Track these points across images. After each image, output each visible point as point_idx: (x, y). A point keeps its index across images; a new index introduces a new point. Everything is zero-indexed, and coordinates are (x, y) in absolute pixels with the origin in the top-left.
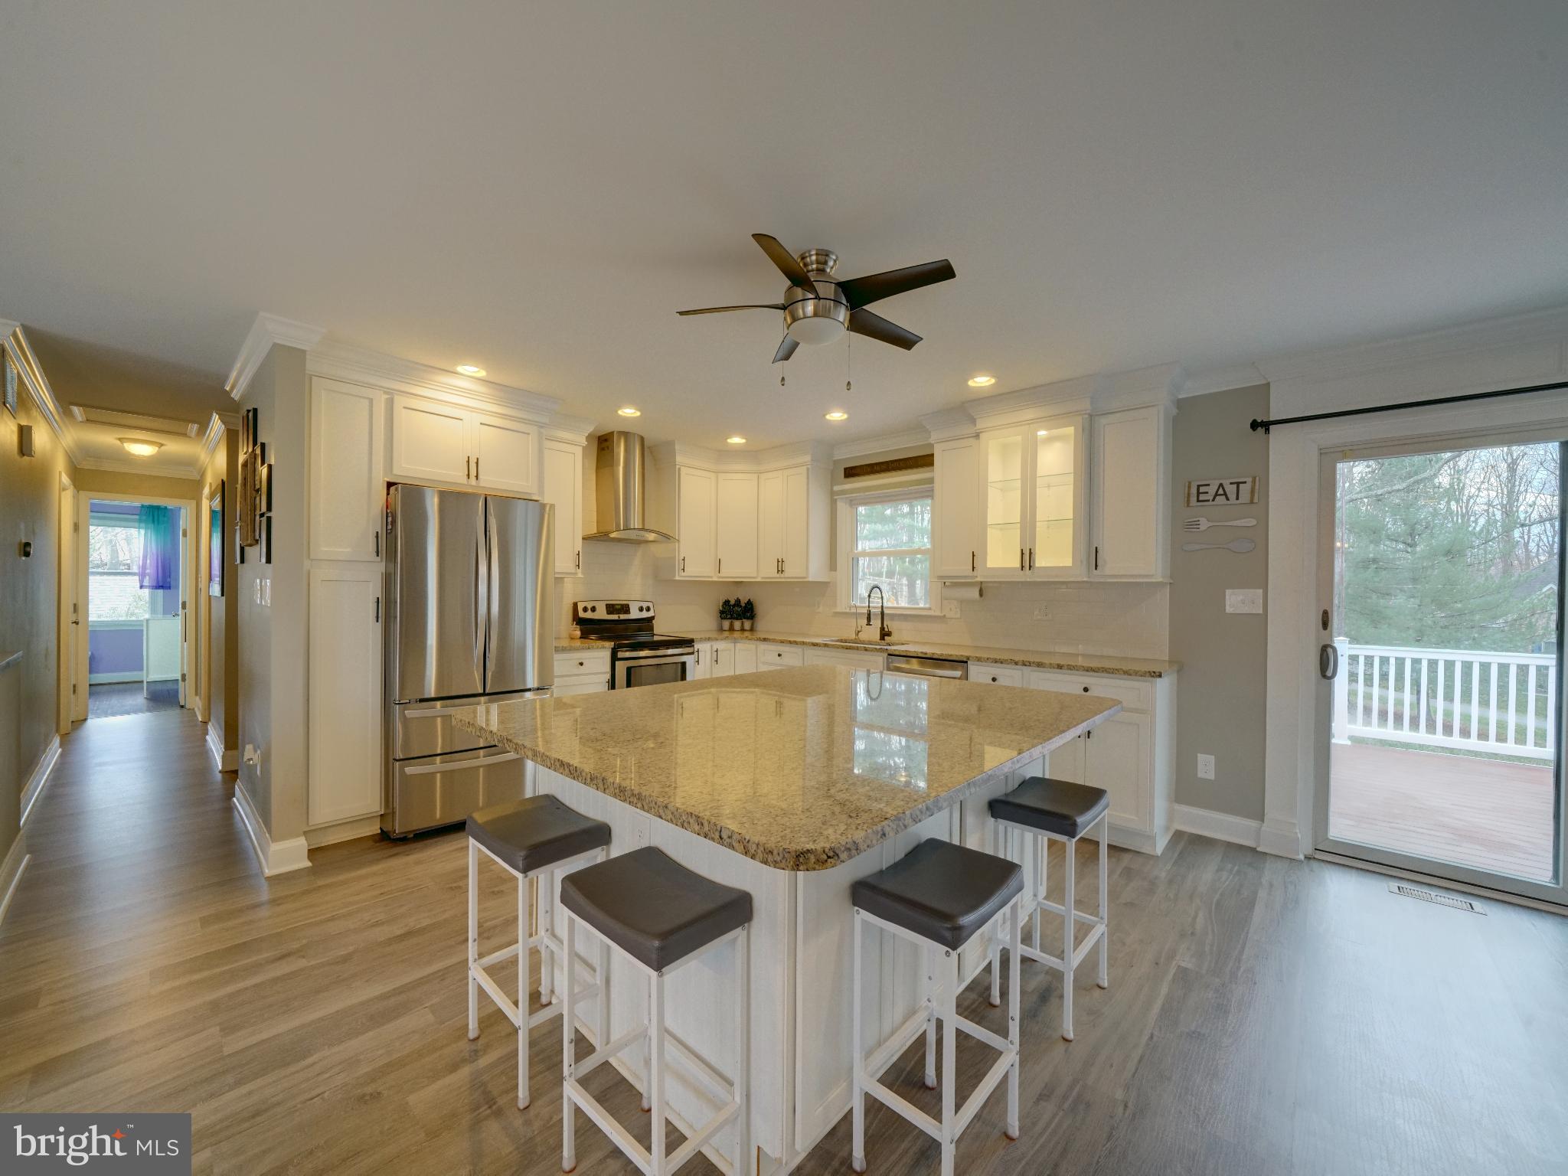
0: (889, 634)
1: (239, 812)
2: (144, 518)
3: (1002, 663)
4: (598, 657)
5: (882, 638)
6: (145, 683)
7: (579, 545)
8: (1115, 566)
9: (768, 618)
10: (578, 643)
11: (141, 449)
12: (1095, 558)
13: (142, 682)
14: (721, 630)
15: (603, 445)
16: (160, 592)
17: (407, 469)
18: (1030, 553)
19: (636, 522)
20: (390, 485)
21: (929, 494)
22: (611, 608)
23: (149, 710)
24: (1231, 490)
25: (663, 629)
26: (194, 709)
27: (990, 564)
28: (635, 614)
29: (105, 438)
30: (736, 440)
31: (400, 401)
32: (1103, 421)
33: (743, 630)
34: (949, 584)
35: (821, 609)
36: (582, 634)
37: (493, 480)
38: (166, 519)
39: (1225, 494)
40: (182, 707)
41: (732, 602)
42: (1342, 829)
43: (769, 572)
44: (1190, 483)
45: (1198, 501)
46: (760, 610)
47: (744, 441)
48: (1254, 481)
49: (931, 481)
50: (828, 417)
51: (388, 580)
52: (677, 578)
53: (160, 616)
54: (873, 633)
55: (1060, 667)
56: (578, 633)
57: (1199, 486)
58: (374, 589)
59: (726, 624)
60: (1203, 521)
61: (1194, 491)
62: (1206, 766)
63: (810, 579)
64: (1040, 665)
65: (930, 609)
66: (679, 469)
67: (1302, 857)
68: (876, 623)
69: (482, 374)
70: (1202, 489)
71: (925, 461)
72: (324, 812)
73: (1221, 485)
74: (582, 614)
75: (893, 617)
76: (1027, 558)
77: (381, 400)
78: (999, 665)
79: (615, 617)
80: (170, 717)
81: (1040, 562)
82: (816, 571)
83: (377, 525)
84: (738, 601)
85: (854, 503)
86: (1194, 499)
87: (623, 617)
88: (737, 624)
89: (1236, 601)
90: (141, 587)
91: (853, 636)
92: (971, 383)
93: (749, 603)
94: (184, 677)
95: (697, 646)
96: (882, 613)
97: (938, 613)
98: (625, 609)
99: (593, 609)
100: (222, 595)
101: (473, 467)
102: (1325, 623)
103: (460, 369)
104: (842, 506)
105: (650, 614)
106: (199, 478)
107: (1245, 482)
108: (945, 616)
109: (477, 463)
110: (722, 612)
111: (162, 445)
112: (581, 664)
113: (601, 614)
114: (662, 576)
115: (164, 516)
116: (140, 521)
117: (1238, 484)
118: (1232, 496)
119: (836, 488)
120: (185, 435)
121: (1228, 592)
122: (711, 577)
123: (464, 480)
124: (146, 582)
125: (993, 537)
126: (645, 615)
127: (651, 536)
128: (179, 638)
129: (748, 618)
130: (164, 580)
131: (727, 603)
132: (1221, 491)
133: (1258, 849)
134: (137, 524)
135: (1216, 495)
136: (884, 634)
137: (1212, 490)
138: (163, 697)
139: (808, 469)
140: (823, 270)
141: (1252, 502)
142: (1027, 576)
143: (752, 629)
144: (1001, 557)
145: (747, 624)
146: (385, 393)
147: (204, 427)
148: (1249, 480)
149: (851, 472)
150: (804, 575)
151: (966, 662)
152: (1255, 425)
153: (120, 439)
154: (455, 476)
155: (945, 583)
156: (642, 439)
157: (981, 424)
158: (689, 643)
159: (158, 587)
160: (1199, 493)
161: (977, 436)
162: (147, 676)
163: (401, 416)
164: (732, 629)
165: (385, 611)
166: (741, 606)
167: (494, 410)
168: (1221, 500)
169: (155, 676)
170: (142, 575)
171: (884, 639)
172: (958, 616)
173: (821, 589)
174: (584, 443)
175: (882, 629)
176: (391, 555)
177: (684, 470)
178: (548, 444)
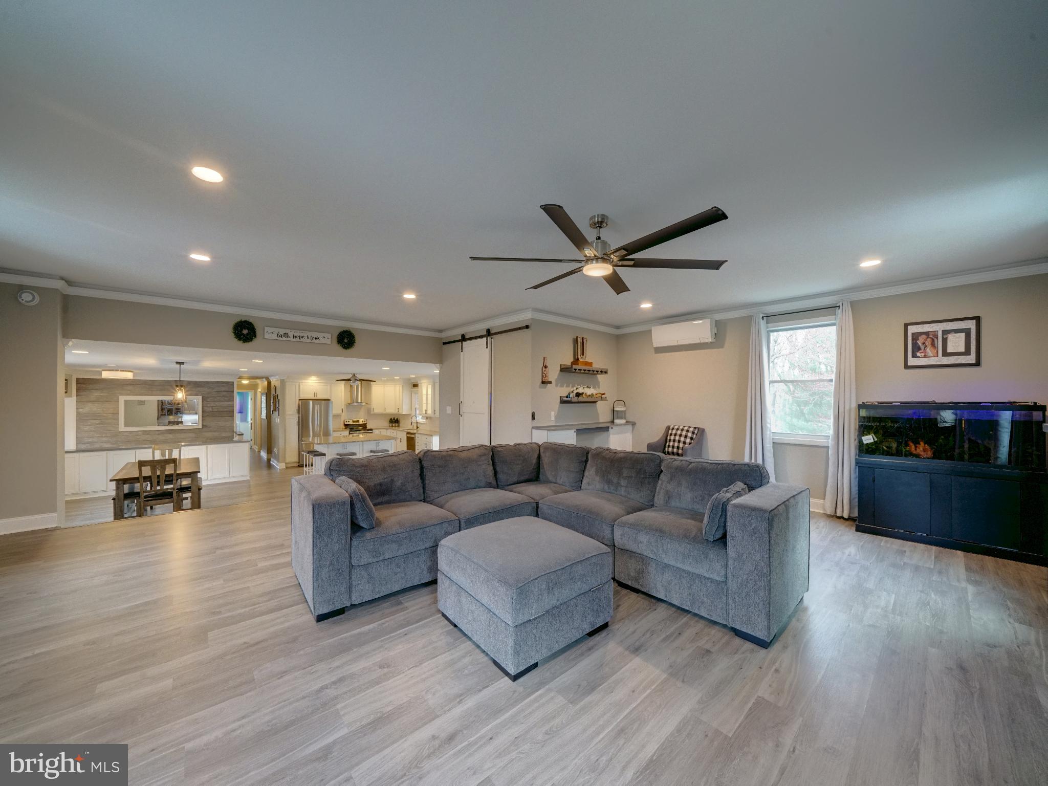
0: (418, 428)
4: (346, 433)
7: (343, 407)
9: (402, 424)
10: (344, 429)
14: (389, 426)
17: (303, 396)
18: (427, 409)
19: (359, 401)
20: (301, 400)
22: (354, 421)
25: (369, 426)
28: (361, 422)
31: (301, 384)
33: (395, 426)
37: (321, 395)
43: (396, 412)
46: (400, 421)
49: (418, 391)
51: (299, 417)
52: (373, 413)
56: (344, 427)
58: (297, 420)
59: (391, 425)
63: (404, 413)
66: (373, 386)
68: (415, 425)
69: (317, 377)
72: (288, 461)
74: (346, 423)
75: (419, 423)
76: (426, 411)
77: (297, 384)
79: (355, 423)
81: (428, 411)
82: (405, 411)
83: (297, 408)
84: (394, 419)
87: (357, 423)
88: (394, 425)
93: (397, 419)
97: (425, 422)
98: (358, 421)
99: (349, 422)
100: (267, 419)
101: (318, 394)
103: (312, 377)
104: (413, 394)
105: (366, 422)
110: (389, 422)
113: (351, 423)
114: (369, 412)
122: (383, 413)
123: (316, 397)
126: (364, 423)
127: (363, 404)
129: (397, 423)
131: (391, 419)
143: (399, 426)
145: (396, 425)
149: (414, 386)
154: (314, 396)
157: (422, 380)
158: (374, 429)
161: (422, 382)
163: (301, 386)
164: (392, 426)
165: (300, 423)
167: (320, 383)
175: (417, 426)
176: (299, 413)
178: (334, 386)
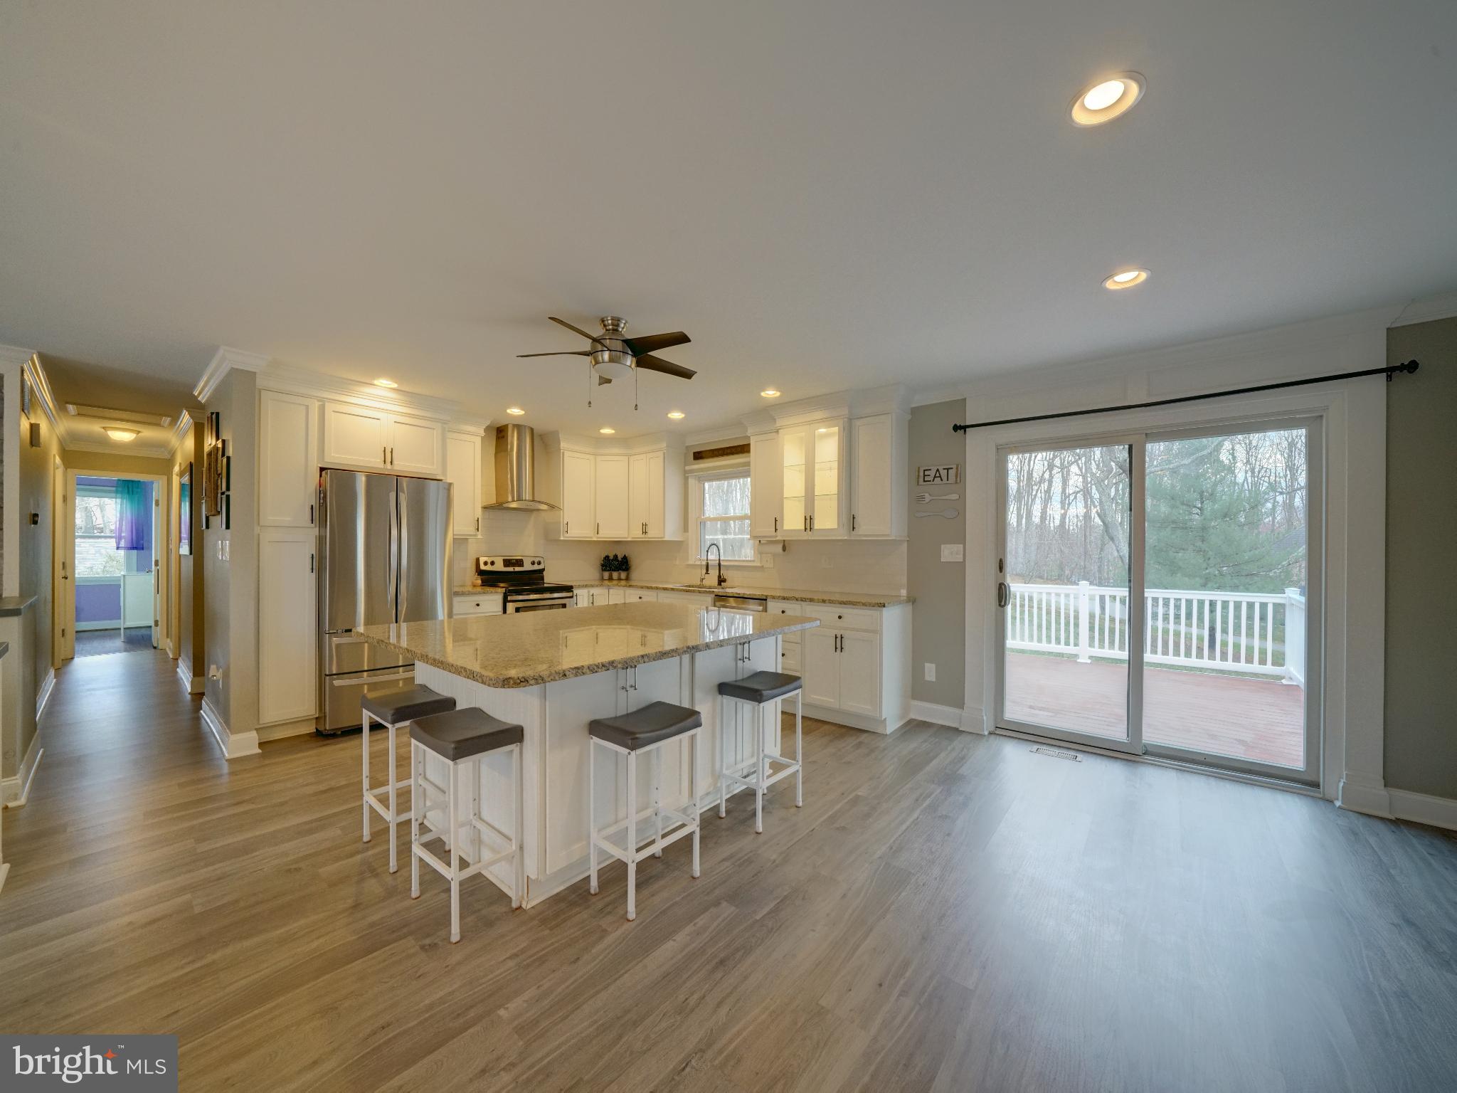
0: (724, 581)
1: (205, 720)
2: (120, 489)
3: (788, 599)
4: (492, 601)
5: (720, 584)
6: (122, 631)
7: (479, 513)
8: (866, 528)
9: (641, 571)
10: (479, 589)
11: (122, 435)
12: (852, 523)
13: (120, 629)
14: (602, 579)
15: (500, 433)
16: (135, 552)
17: (336, 458)
18: (811, 519)
19: (527, 495)
20: (322, 469)
21: (746, 474)
22: (507, 563)
23: (126, 650)
24: (943, 473)
25: (550, 579)
26: (165, 649)
27: (786, 527)
28: (527, 567)
29: (93, 427)
30: (607, 431)
31: (329, 407)
32: (858, 423)
33: (620, 579)
34: (761, 542)
35: (677, 562)
36: (482, 582)
37: (405, 464)
38: (139, 490)
39: (940, 477)
40: (155, 648)
41: (611, 558)
42: (1015, 712)
43: (636, 534)
44: (919, 468)
45: (924, 481)
46: (634, 563)
47: (613, 432)
48: (957, 468)
49: (748, 464)
50: (669, 415)
51: (321, 540)
52: (562, 538)
53: (135, 573)
54: (712, 579)
55: (824, 601)
56: (479, 582)
57: (924, 471)
58: (310, 548)
59: (606, 575)
60: (927, 495)
61: (922, 474)
62: (930, 672)
63: (667, 538)
64: (811, 600)
65: (754, 561)
66: (563, 453)
67: (986, 733)
68: (714, 573)
69: (395, 386)
70: (927, 473)
71: (743, 449)
72: (271, 714)
73: (938, 470)
74: (483, 567)
75: (728, 567)
76: (809, 521)
77: (315, 406)
78: (787, 601)
79: (510, 569)
80: (145, 656)
81: (817, 526)
82: (670, 532)
83: (312, 502)
84: (616, 556)
85: (702, 480)
86: (921, 479)
87: (517, 569)
88: (615, 575)
89: (949, 553)
90: (118, 548)
91: (699, 583)
92: (763, 394)
93: (625, 558)
94: (156, 623)
95: (575, 591)
96: (719, 565)
97: (759, 564)
98: (519, 563)
99: (493, 563)
100: (191, 554)
101: (389, 456)
102: (1001, 567)
103: (376, 382)
104: (692, 482)
105: (541, 567)
106: (169, 457)
107: (952, 468)
108: (763, 566)
109: (392, 452)
110: (602, 565)
111: (139, 432)
112: (478, 605)
113: (499, 566)
114: (550, 536)
115: (138, 488)
116: (117, 492)
117: (948, 469)
118: (944, 478)
119: (687, 468)
120: (158, 425)
121: (943, 546)
122: (591, 537)
123: (382, 465)
124: (122, 544)
125: (788, 506)
126: (536, 567)
127: (539, 506)
128: (153, 589)
129: (624, 570)
130: (138, 542)
131: (607, 557)
132: (938, 475)
133: (961, 729)
134: (114, 495)
135: (935, 477)
136: (721, 581)
137: (932, 473)
138: (138, 640)
139: (664, 454)
140: (617, 330)
141: (956, 483)
142: (808, 536)
143: (627, 579)
144: (793, 521)
145: (623, 575)
146: (318, 401)
147: (175, 419)
148: (954, 466)
149: (698, 456)
150: (663, 536)
151: (766, 600)
152: (956, 428)
153: (103, 428)
154: (375, 462)
155: (760, 541)
156: (532, 430)
157: (779, 423)
158: (569, 589)
159: (133, 548)
160: (924, 476)
161: (777, 432)
162: (124, 623)
163: (331, 417)
164: (611, 579)
165: (318, 564)
166: (618, 561)
167: (404, 411)
168: (938, 480)
169: (129, 624)
170: (119, 539)
171: (721, 585)
172: (772, 566)
173: (677, 547)
174: (483, 433)
175: (719, 577)
176: (322, 523)
177: (567, 454)
178: (449, 435)
